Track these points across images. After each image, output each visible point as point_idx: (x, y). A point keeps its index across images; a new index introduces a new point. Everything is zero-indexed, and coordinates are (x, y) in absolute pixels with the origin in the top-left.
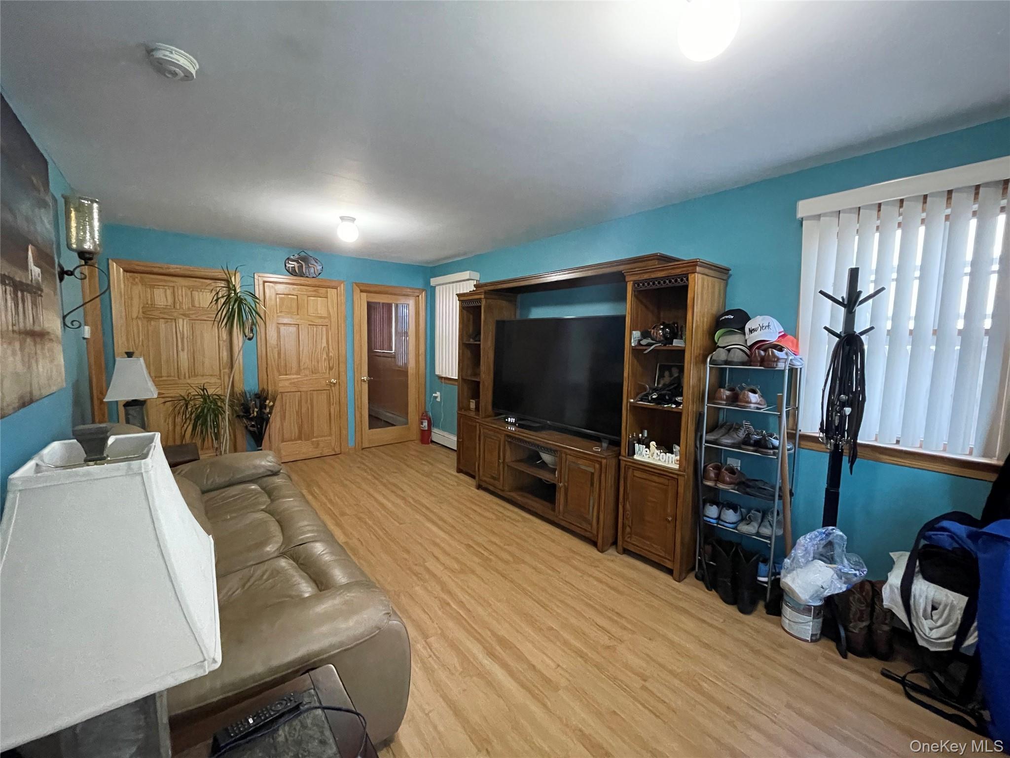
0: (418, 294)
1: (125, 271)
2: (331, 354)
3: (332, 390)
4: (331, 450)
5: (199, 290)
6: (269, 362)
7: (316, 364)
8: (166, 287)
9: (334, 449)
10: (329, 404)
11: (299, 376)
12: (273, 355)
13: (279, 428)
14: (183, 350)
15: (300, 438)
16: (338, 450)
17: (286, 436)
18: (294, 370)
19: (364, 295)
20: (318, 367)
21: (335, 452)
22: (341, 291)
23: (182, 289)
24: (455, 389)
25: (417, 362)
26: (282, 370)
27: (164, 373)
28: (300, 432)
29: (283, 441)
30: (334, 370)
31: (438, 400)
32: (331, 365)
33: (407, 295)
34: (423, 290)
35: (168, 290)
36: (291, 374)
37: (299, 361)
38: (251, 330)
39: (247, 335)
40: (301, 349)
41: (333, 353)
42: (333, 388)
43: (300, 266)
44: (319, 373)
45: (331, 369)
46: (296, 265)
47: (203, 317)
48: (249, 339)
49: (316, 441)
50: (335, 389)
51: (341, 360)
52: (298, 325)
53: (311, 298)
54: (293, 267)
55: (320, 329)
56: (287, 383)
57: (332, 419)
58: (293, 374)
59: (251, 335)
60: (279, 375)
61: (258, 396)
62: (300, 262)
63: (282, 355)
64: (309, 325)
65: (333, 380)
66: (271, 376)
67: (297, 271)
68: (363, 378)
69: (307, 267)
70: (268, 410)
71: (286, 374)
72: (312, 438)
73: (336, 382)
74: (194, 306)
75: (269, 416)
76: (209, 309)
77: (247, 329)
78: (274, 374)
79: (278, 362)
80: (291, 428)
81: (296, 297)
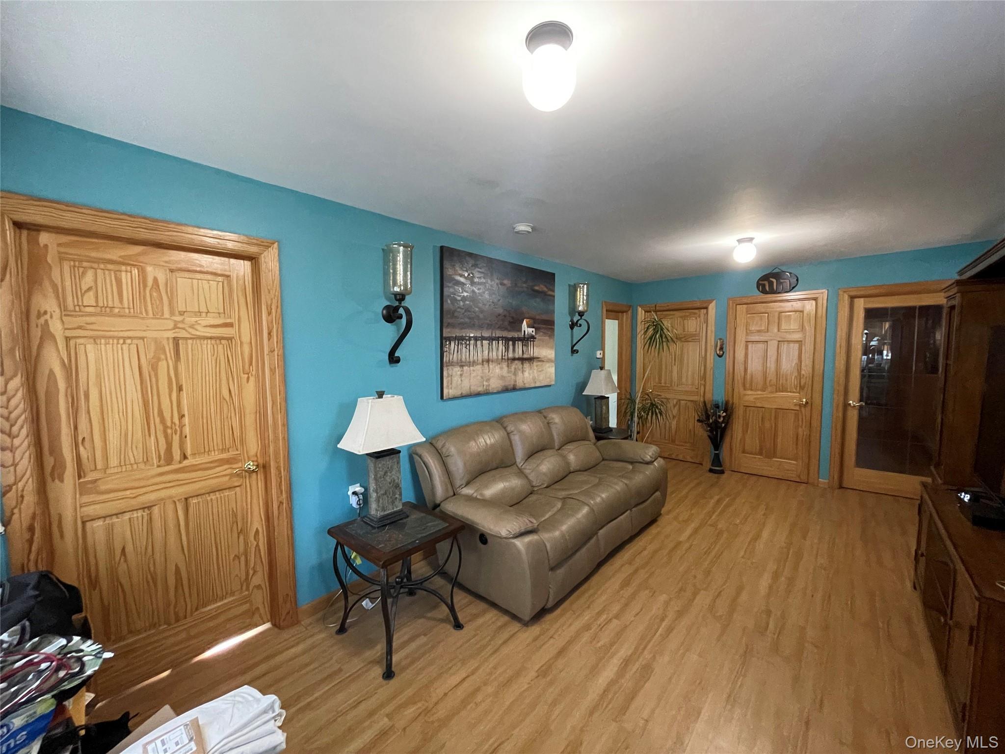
1: (646, 312)
2: (803, 372)
3: (802, 412)
4: (795, 476)
5: (689, 319)
6: (736, 377)
7: (784, 381)
9: (798, 476)
10: (797, 426)
11: (764, 393)
12: (740, 370)
13: (741, 438)
14: (675, 365)
15: (761, 454)
16: (804, 478)
17: (748, 448)
18: (760, 387)
19: (859, 302)
20: (787, 384)
21: (801, 480)
22: (821, 301)
23: (677, 318)
26: (748, 385)
27: (663, 381)
28: (761, 449)
29: (744, 452)
30: (806, 389)
32: (802, 384)
36: (757, 390)
37: (765, 378)
38: (721, 349)
39: (718, 352)
40: (768, 365)
41: (806, 370)
42: (803, 409)
43: (771, 284)
44: (788, 392)
45: (802, 388)
46: (766, 283)
47: (690, 339)
48: (720, 356)
49: (778, 461)
50: (806, 412)
51: (817, 379)
52: (767, 342)
53: (783, 314)
54: (764, 286)
55: (792, 345)
56: (751, 398)
57: (800, 442)
58: (758, 390)
59: (721, 352)
60: (745, 390)
61: (717, 406)
62: (771, 279)
63: (749, 371)
64: (779, 341)
65: (804, 400)
66: (736, 390)
67: (767, 289)
68: (851, 402)
69: (778, 283)
70: (722, 419)
71: (752, 390)
72: (774, 457)
73: (807, 403)
74: (684, 331)
75: (723, 425)
76: (694, 333)
77: (718, 348)
78: (739, 388)
79: (744, 377)
80: (752, 441)
81: (767, 315)
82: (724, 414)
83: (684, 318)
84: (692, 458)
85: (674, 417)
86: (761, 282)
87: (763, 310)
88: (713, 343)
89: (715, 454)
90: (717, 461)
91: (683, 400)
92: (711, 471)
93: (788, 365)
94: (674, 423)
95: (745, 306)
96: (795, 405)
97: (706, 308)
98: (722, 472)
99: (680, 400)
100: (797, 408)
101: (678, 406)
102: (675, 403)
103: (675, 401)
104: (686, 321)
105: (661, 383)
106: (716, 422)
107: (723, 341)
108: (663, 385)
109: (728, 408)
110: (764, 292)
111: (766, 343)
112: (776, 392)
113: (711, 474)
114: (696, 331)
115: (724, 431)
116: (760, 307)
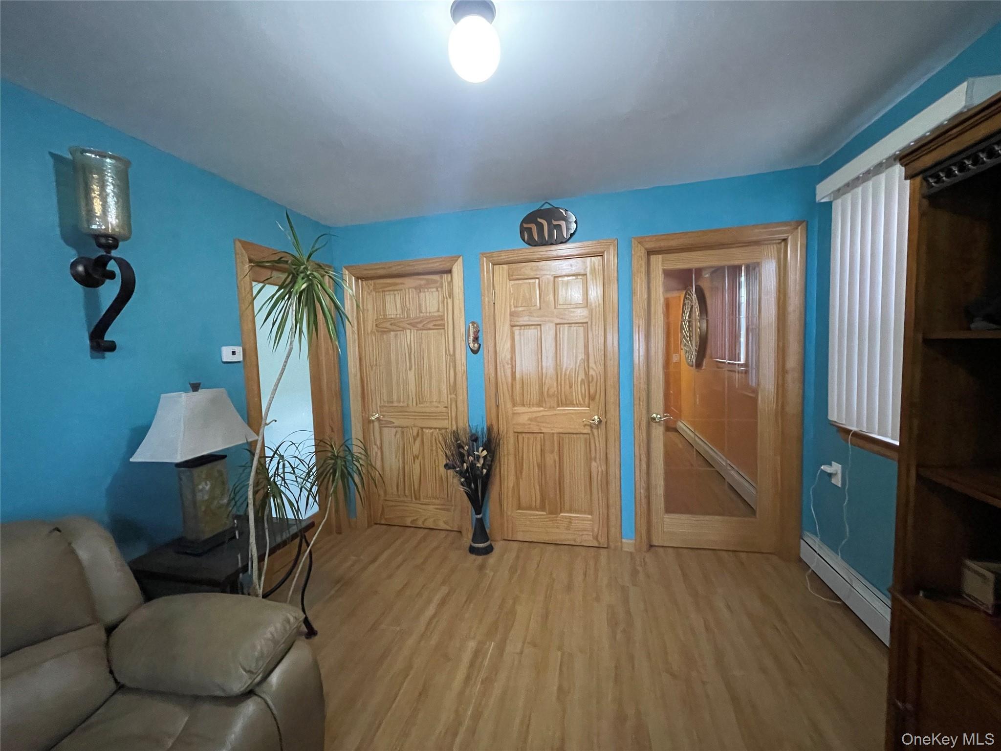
0: (784, 236)
1: (357, 278)
2: (592, 372)
3: (593, 435)
4: (591, 538)
5: (426, 290)
7: (568, 388)
8: (396, 292)
9: (596, 538)
10: (589, 459)
11: (542, 409)
12: (505, 373)
13: (513, 487)
14: (410, 369)
15: (542, 508)
16: (603, 541)
17: (524, 501)
18: (534, 399)
19: (657, 261)
20: (571, 392)
21: (600, 544)
22: (609, 260)
23: (409, 290)
24: (891, 468)
25: (781, 386)
26: (518, 398)
27: (395, 398)
28: (543, 500)
29: (519, 508)
30: (597, 399)
31: (837, 481)
32: (592, 391)
33: (757, 243)
34: (799, 223)
35: (397, 295)
36: (530, 405)
37: (541, 385)
38: (476, 339)
39: (471, 345)
40: (544, 364)
41: (596, 370)
42: (595, 431)
43: (540, 227)
44: (572, 405)
45: (592, 398)
46: (534, 227)
47: (430, 326)
48: (475, 352)
49: (566, 517)
50: (599, 434)
51: (610, 382)
52: (540, 325)
53: (560, 279)
54: (530, 230)
55: (574, 328)
56: (524, 419)
57: (594, 484)
58: (533, 405)
59: (476, 345)
60: (514, 405)
61: (474, 439)
62: (539, 220)
63: (518, 376)
64: (557, 324)
65: (596, 417)
66: (502, 407)
67: (536, 238)
68: (654, 415)
69: (551, 227)
70: (482, 461)
71: (523, 405)
72: (561, 512)
73: (600, 421)
74: (421, 312)
75: (485, 471)
76: (436, 314)
77: (471, 338)
78: (506, 405)
79: (512, 385)
80: (530, 492)
81: (537, 281)
82: (485, 453)
83: (419, 289)
84: (445, 523)
85: (416, 457)
86: (525, 226)
87: (532, 274)
88: (463, 330)
89: (477, 519)
90: (481, 532)
91: (427, 428)
92: (473, 550)
93: (571, 361)
94: (417, 467)
95: (505, 266)
96: (585, 425)
97: (450, 271)
98: (489, 550)
99: (422, 428)
100: (587, 430)
101: (419, 440)
102: (415, 434)
103: (415, 430)
104: (422, 295)
105: (392, 402)
106: (472, 465)
107: (478, 326)
108: (395, 404)
109: (491, 443)
110: (531, 243)
111: (539, 327)
112: (558, 406)
113: (473, 557)
114: (438, 311)
115: (486, 480)
116: (527, 269)
